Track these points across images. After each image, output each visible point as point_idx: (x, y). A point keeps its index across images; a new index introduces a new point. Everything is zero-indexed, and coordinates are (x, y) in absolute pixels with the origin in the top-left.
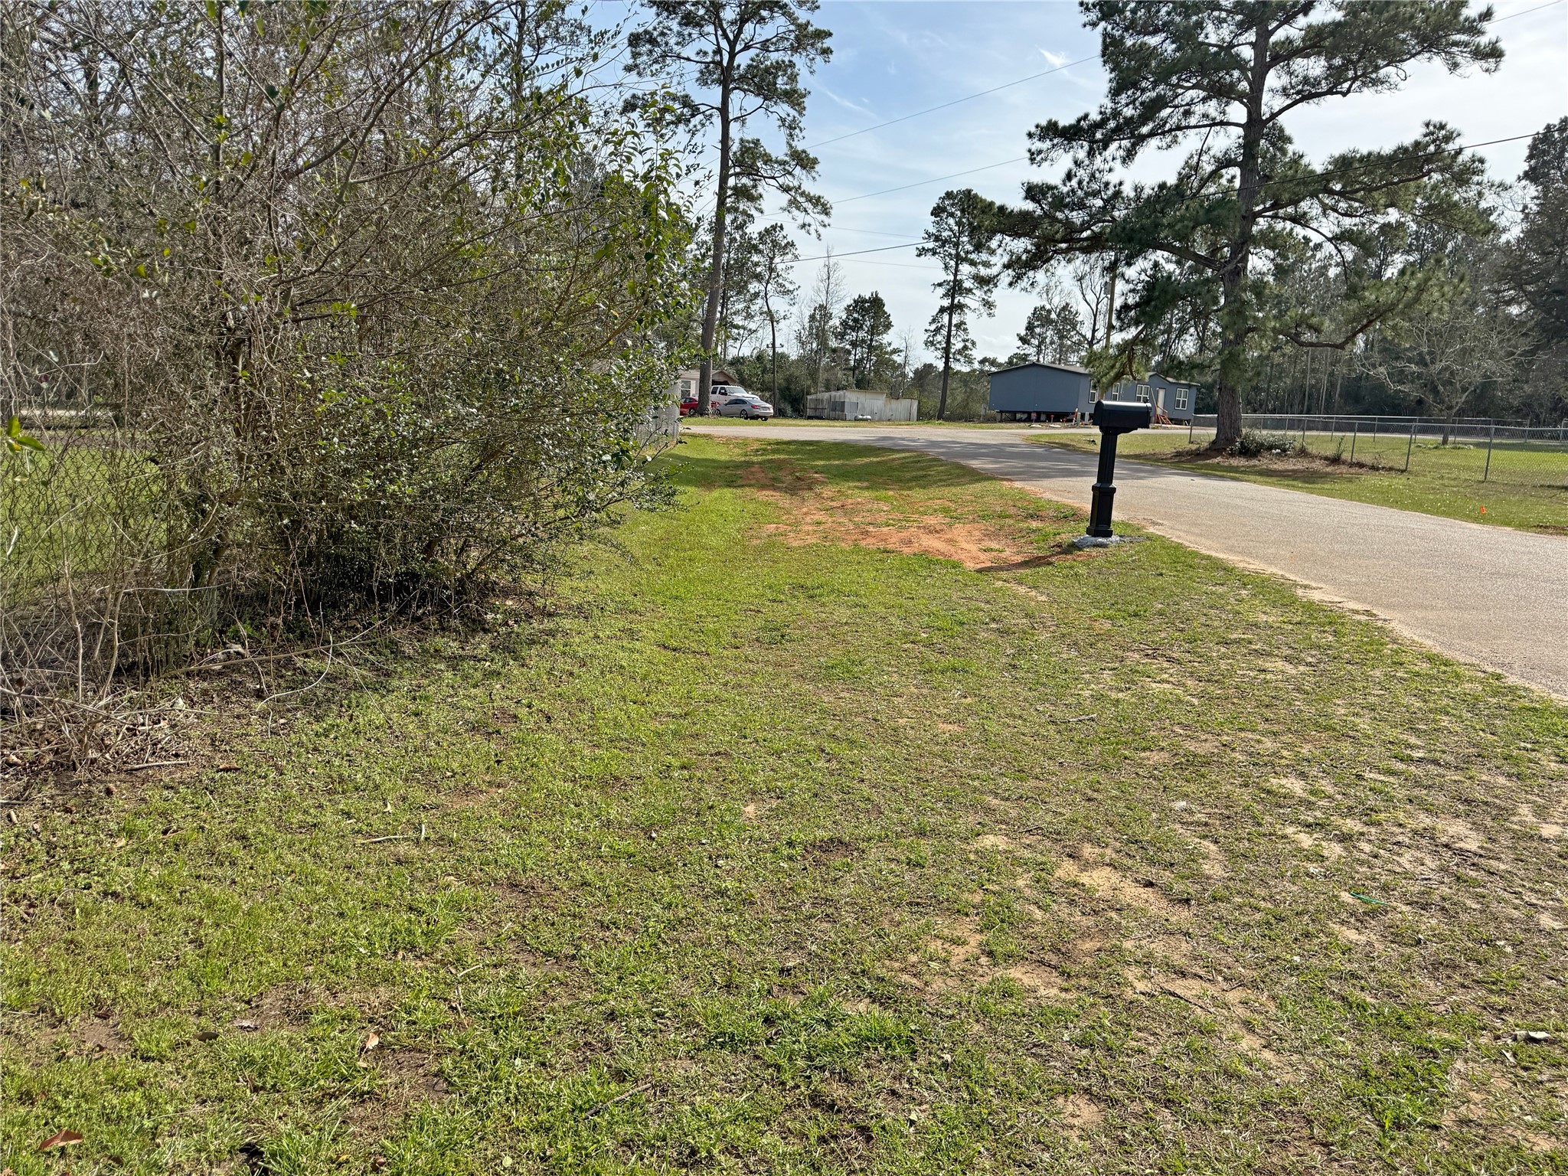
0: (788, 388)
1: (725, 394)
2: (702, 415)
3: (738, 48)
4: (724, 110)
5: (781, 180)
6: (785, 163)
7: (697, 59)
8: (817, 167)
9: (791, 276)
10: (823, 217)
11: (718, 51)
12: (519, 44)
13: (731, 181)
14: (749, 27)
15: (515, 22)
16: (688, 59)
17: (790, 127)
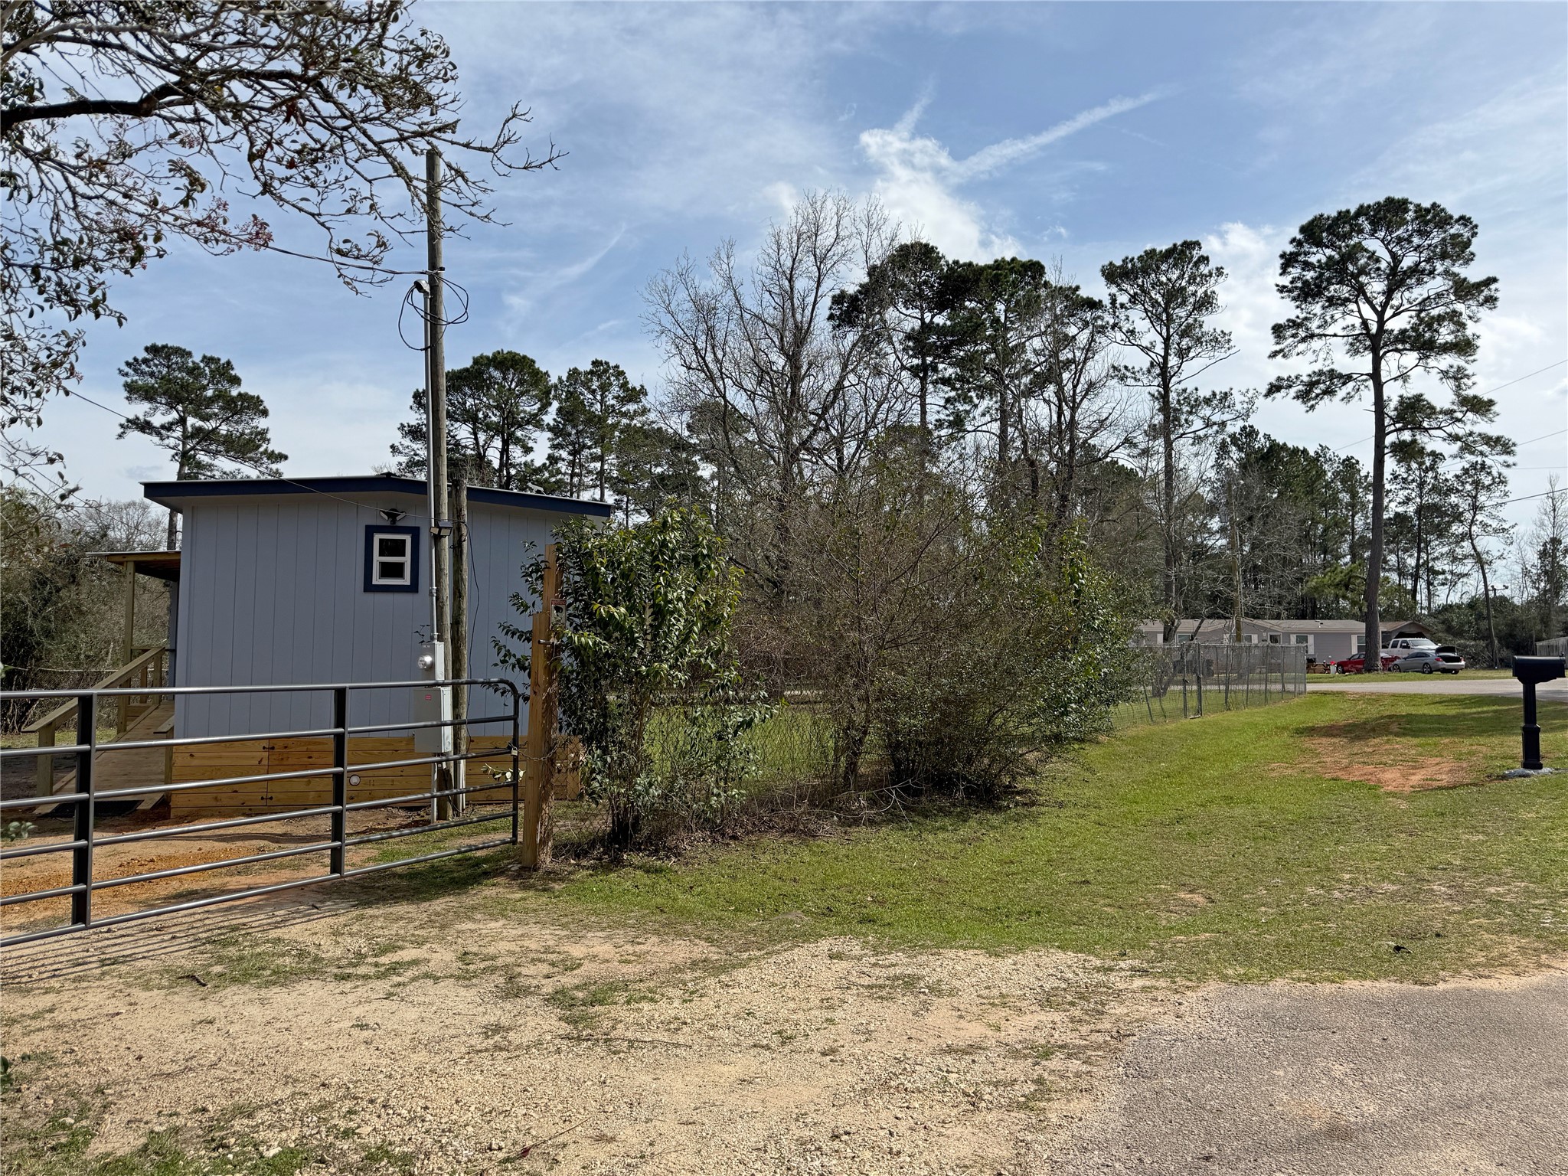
0: (1511, 635)
1: (1407, 647)
2: (1369, 671)
3: (1386, 316)
4: (1375, 375)
5: (1449, 429)
6: (1452, 411)
7: (1344, 333)
8: (1494, 408)
9: (1503, 513)
10: (1505, 457)
11: (1365, 323)
12: (1165, 358)
13: (1390, 439)
14: (1397, 295)
15: (1159, 340)
16: (1335, 335)
17: (1455, 379)
